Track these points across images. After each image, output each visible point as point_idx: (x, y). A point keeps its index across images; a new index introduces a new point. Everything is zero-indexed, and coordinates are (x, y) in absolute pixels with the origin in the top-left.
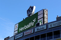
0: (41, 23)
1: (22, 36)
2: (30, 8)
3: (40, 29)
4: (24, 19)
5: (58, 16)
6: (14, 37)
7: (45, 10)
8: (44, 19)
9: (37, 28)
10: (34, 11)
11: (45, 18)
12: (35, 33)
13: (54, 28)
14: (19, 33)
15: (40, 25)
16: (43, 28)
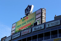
1: (19, 36)
2: (28, 7)
5: (56, 15)
6: (11, 37)
9: (35, 27)
14: (16, 32)
15: (38, 24)
16: (40, 28)
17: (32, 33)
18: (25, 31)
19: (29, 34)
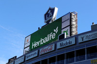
0: (67, 34)
1: (36, 55)
2: (50, 11)
3: (65, 44)
4: (39, 28)
5: (93, 23)
6: (23, 57)
7: (73, 14)
8: (71, 28)
9: (61, 42)
10: (55, 16)
11: (73, 27)
12: (57, 51)
13: (87, 43)
14: (31, 50)
15: (65, 37)
16: (70, 43)
17: (56, 51)
18: (45, 48)
19: (51, 53)
